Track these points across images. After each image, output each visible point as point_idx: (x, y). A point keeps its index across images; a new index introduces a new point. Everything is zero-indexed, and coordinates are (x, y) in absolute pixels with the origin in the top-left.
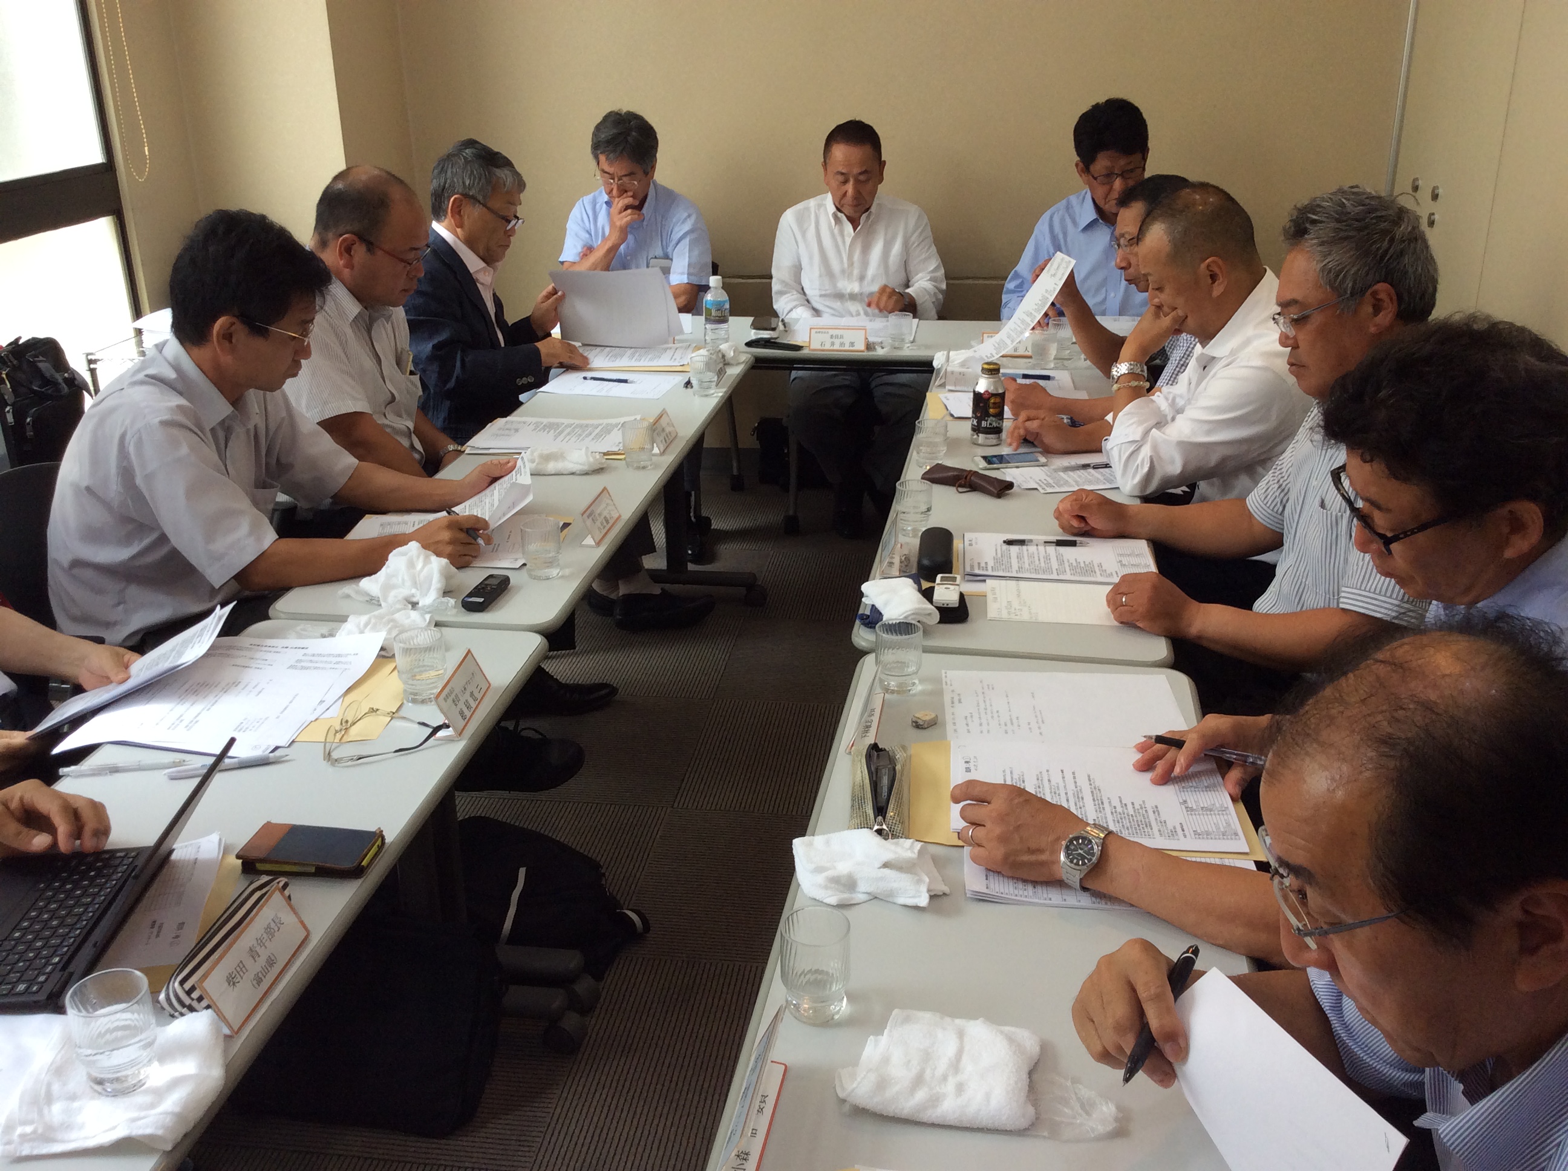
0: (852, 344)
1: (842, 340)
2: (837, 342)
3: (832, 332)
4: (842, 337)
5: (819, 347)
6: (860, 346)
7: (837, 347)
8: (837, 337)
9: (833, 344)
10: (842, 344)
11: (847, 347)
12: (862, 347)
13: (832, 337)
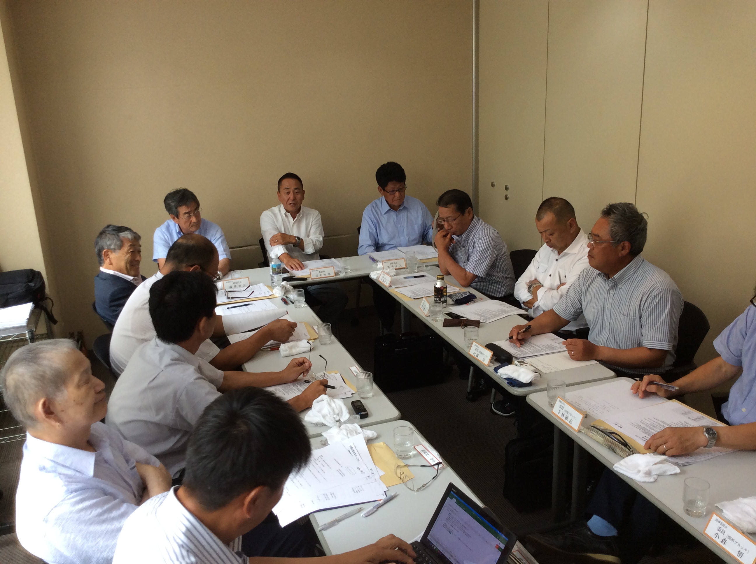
0: (329, 274)
1: (324, 273)
2: (323, 274)
3: (320, 270)
4: (324, 271)
5: (315, 277)
6: (333, 274)
7: (323, 276)
8: (322, 272)
9: (321, 275)
10: (325, 274)
11: (327, 275)
12: (334, 274)
13: (320, 272)
